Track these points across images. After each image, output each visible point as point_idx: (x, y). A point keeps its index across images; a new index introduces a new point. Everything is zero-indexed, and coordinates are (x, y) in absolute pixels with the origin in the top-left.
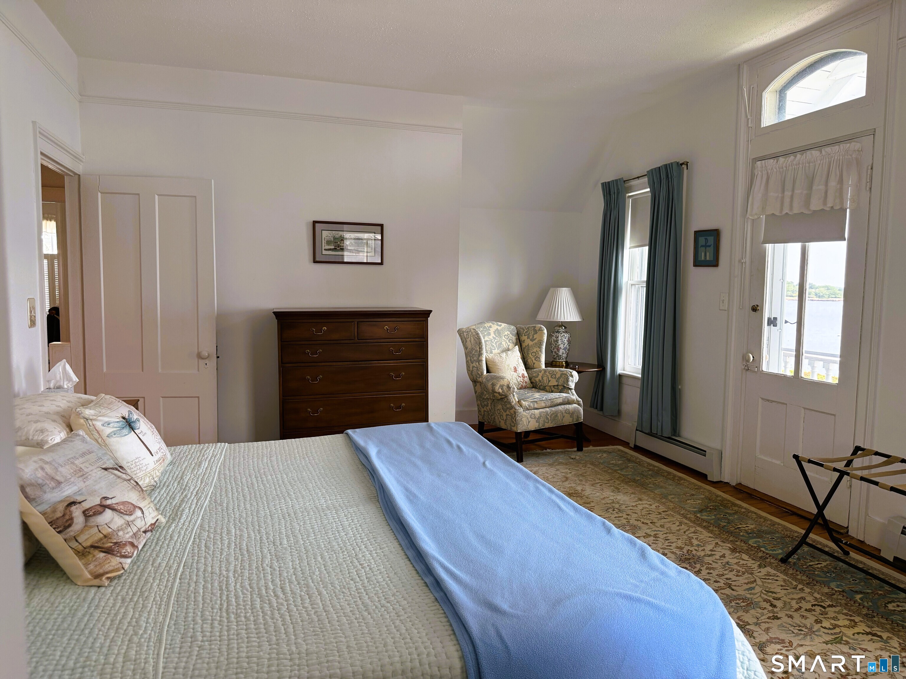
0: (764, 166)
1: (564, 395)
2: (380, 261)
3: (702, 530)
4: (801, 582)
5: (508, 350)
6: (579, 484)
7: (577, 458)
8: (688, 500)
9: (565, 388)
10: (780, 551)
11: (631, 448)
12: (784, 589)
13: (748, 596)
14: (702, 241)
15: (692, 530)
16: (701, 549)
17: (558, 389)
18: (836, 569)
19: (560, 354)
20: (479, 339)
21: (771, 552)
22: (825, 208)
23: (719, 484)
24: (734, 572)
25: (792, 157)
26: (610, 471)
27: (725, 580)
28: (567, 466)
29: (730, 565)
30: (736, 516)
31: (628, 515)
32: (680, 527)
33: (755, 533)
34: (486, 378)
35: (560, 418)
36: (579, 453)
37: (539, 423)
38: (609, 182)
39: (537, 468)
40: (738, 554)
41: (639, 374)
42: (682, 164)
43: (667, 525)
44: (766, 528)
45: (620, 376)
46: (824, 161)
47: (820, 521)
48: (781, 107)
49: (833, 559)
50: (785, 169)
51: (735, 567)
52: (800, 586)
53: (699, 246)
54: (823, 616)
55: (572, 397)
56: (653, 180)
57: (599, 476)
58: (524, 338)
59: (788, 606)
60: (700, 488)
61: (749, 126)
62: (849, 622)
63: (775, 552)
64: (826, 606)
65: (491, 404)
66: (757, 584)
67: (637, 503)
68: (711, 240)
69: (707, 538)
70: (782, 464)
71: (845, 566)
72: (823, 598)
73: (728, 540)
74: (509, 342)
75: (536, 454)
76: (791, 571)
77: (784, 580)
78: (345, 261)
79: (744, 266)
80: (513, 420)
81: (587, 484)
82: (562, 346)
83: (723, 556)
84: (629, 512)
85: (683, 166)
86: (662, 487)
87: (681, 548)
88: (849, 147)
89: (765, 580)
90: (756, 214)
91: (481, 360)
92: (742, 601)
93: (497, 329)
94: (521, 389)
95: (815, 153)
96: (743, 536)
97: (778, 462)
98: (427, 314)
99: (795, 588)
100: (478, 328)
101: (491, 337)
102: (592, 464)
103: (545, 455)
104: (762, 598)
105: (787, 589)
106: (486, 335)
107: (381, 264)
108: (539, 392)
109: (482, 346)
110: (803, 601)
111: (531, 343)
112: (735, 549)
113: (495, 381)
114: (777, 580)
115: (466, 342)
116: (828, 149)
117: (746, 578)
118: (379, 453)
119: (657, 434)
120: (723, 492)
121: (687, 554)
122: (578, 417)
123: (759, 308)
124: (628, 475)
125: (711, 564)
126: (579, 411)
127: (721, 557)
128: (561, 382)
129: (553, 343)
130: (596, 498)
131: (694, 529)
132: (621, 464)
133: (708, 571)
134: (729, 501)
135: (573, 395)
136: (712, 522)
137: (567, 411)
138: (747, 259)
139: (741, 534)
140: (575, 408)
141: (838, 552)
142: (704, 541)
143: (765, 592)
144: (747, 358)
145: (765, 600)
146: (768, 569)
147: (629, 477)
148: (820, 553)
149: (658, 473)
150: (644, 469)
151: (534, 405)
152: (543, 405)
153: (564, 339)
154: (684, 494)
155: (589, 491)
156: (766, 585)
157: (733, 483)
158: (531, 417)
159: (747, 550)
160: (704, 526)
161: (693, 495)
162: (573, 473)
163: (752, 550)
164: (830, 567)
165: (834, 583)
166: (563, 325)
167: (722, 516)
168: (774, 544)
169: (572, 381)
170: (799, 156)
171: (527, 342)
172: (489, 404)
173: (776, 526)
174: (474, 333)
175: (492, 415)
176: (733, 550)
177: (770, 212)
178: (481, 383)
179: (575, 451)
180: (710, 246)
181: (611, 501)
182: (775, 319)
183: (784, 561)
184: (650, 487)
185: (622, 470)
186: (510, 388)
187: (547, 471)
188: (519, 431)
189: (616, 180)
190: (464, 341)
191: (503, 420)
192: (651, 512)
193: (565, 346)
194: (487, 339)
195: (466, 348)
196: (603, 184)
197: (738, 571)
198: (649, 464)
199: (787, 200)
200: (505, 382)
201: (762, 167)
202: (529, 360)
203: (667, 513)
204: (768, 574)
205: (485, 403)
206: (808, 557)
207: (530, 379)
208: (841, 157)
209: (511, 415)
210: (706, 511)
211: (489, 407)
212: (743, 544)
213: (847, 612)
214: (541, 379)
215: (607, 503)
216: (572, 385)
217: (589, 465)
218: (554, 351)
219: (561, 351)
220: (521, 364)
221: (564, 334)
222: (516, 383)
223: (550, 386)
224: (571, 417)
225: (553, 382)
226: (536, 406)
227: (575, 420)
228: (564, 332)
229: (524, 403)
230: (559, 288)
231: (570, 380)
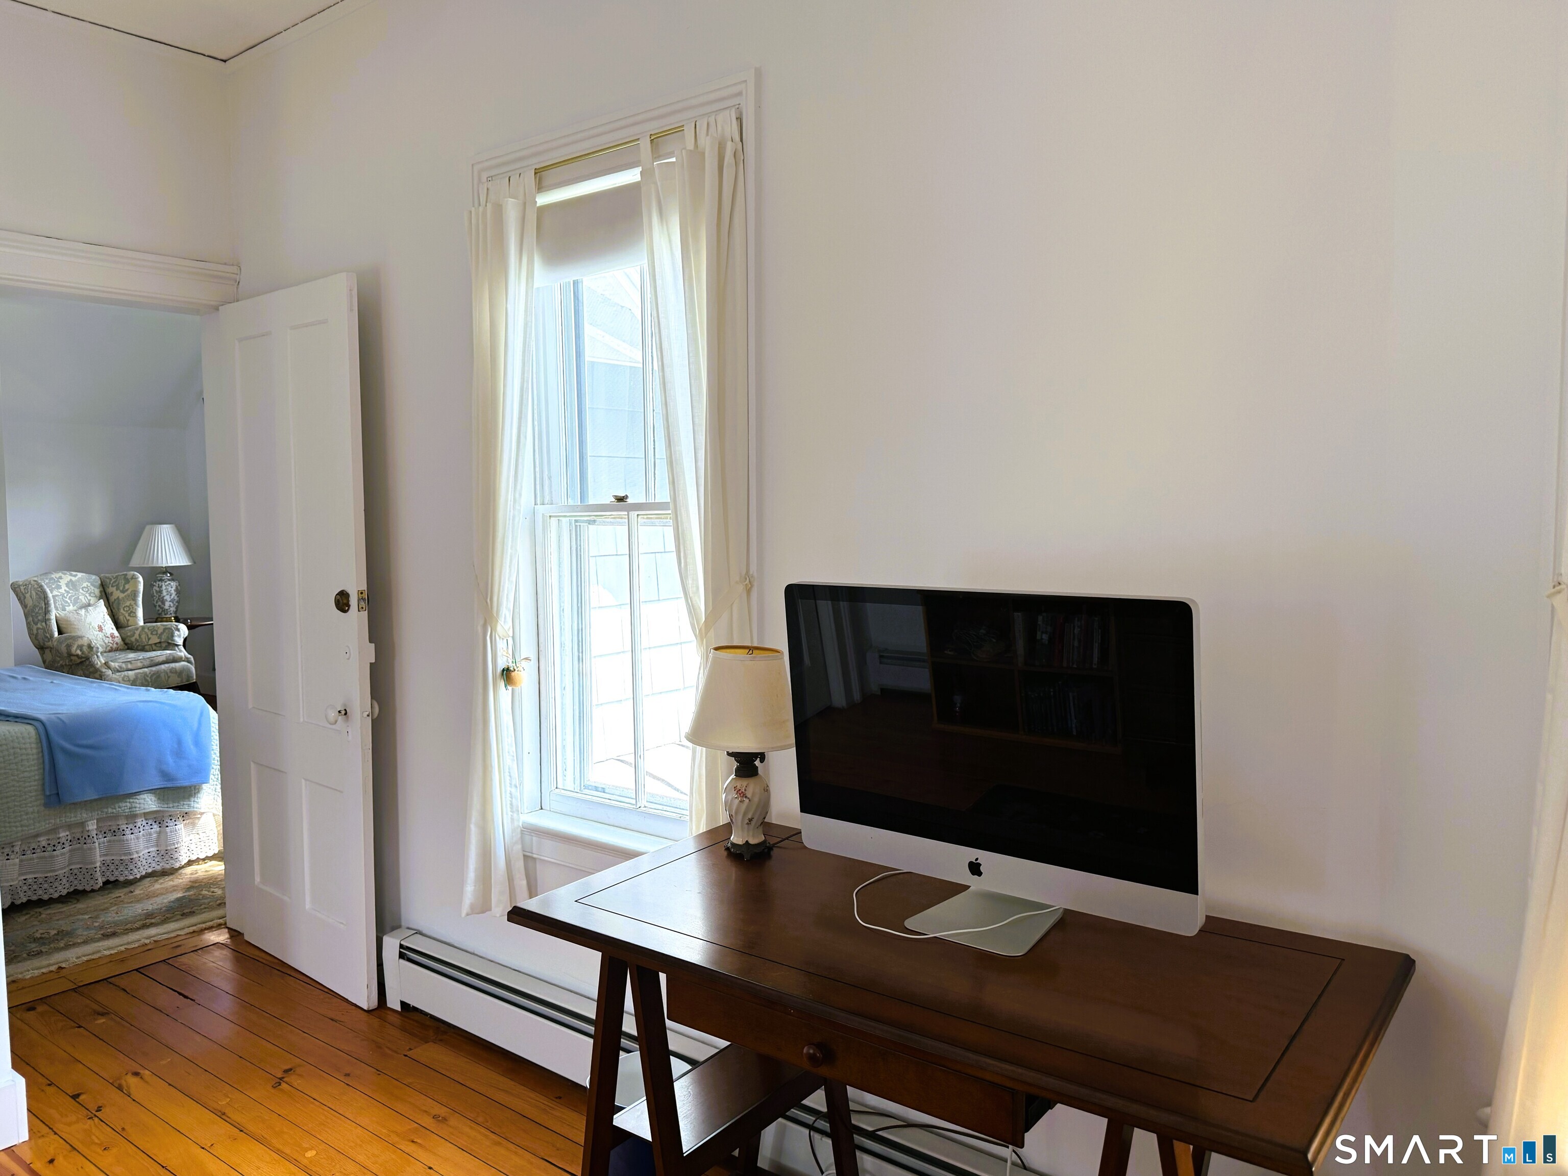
1: (168, 652)
5: (89, 605)
9: (171, 645)
17: (159, 646)
19: (166, 607)
20: (44, 593)
34: (59, 640)
55: (179, 653)
58: (111, 589)
74: (90, 595)
82: (167, 598)
91: (50, 620)
93: (71, 580)
94: (109, 650)
100: (42, 579)
101: (61, 590)
106: (54, 588)
108: (134, 652)
109: (48, 602)
111: (122, 595)
113: (70, 642)
115: (25, 598)
122: (189, 677)
126: (189, 670)
128: (164, 638)
129: (155, 594)
135: (181, 651)
137: (173, 671)
140: (184, 666)
151: (127, 665)
152: (139, 664)
153: (170, 589)
166: (167, 570)
169: (179, 636)
171: (116, 594)
174: (36, 587)
178: (50, 647)
186: (93, 649)
190: (21, 598)
193: (172, 597)
194: (56, 593)
195: (25, 606)
200: (86, 643)
202: (121, 618)
207: (123, 640)
214: (138, 638)
216: (180, 641)
218: (158, 605)
219: (167, 604)
220: (108, 622)
221: (170, 582)
222: (104, 644)
223: (151, 645)
224: (178, 677)
225: (155, 640)
226: (130, 666)
227: (184, 681)
228: (169, 580)
229: (113, 664)
230: (160, 525)
231: (176, 634)
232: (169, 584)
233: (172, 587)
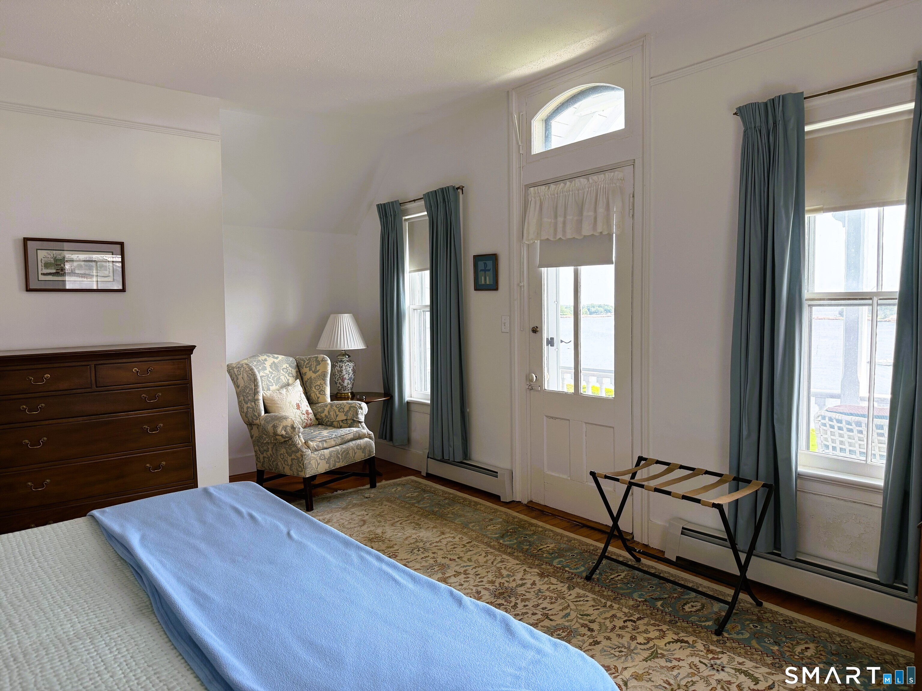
0: (537, 193)
1: (355, 429)
2: (120, 287)
3: (508, 558)
4: (608, 598)
5: (288, 385)
6: (379, 526)
7: (372, 496)
8: (488, 526)
9: (354, 422)
10: (583, 568)
11: (423, 477)
12: (596, 609)
13: (567, 624)
14: (481, 265)
15: (499, 559)
16: (512, 579)
17: (347, 423)
18: (633, 578)
19: (345, 384)
20: (254, 375)
21: (575, 571)
22: (595, 234)
23: (513, 504)
24: (548, 600)
25: (562, 185)
26: (407, 506)
27: (541, 610)
28: (363, 508)
29: (542, 592)
30: (535, 537)
31: (434, 553)
32: (487, 558)
33: (556, 553)
34: (265, 419)
35: (351, 455)
36: (373, 490)
37: (329, 463)
38: (384, 204)
39: (330, 515)
40: (546, 579)
41: (427, 400)
42: (457, 189)
43: (474, 558)
44: (565, 546)
45: (408, 403)
46: (592, 189)
47: (616, 533)
48: (547, 137)
49: (629, 569)
50: (556, 195)
51: (547, 593)
52: (609, 603)
53: (479, 271)
54: (635, 632)
55: (363, 431)
56: (430, 204)
57: (398, 514)
58: (305, 370)
59: (604, 628)
60: (496, 511)
61: (521, 152)
62: (658, 632)
63: (578, 571)
64: (635, 620)
65: (272, 448)
66: (571, 609)
67: (441, 538)
68: (490, 264)
69: (515, 566)
70: (569, 478)
71: (640, 574)
72: (631, 612)
73: (534, 564)
74: (289, 376)
75: (327, 498)
76: (597, 589)
77: (594, 600)
78: (67, 287)
79: (522, 290)
80: (300, 465)
81: (387, 524)
82: (346, 376)
83: (534, 584)
84: (435, 550)
85: (459, 190)
86: (460, 516)
87: (493, 582)
88: (613, 176)
89: (577, 603)
90: (532, 239)
91: (258, 400)
92: (562, 631)
93: (274, 362)
94: (305, 427)
95: (583, 180)
96: (546, 558)
97: (565, 477)
98: (190, 349)
99: (605, 606)
100: (251, 362)
101: (267, 372)
102: (388, 500)
103: (337, 497)
104: (579, 623)
105: (599, 609)
106: (261, 370)
107: (123, 290)
108: (326, 429)
109: (257, 383)
110: (615, 619)
111: (313, 376)
112: (543, 573)
113: (277, 422)
114: (587, 601)
115: (238, 379)
116: (595, 177)
117: (560, 604)
118: (143, 539)
119: (449, 460)
120: (517, 512)
121: (500, 588)
122: (370, 452)
123: (538, 329)
124: (426, 507)
125: (524, 595)
126: (370, 445)
127: (532, 585)
128: (350, 416)
129: (337, 373)
130: (398, 540)
131: (500, 558)
132: (417, 496)
133: (523, 603)
134: (525, 521)
135: (363, 428)
136: (515, 546)
137: (359, 447)
138: (525, 283)
139: (545, 555)
140: (367, 442)
141: (631, 560)
142: (513, 569)
143: (580, 616)
144: (530, 378)
145: (583, 626)
146: (577, 590)
147: (427, 509)
148: (617, 564)
149: (454, 501)
150: (441, 498)
151: (323, 444)
152: (333, 443)
153: (349, 369)
154: (483, 520)
155: (389, 532)
156: (579, 608)
157: (525, 502)
158: (320, 459)
159: (554, 572)
160: (509, 553)
161: (491, 520)
162: (370, 514)
163: (558, 572)
164: (628, 577)
165: (636, 593)
166: (346, 353)
167: (523, 538)
168: (576, 562)
169: (362, 414)
170: (568, 183)
171: (309, 374)
172: (270, 449)
173: (573, 541)
174: (247, 369)
175: (274, 461)
176: (542, 575)
177: (544, 236)
178: (258, 426)
179: (368, 489)
180: (489, 270)
181: (415, 540)
182: (552, 339)
183: (588, 578)
184: (449, 517)
185: (418, 502)
186: (295, 428)
187: (342, 517)
188: (307, 476)
189: (392, 202)
190: (234, 379)
191: (288, 465)
192: (456, 546)
193: (350, 376)
194: (263, 374)
195: (237, 386)
196: (378, 206)
197: (551, 598)
198: (443, 491)
199: (560, 226)
200: (288, 423)
201: (535, 193)
202: (313, 395)
203: (472, 544)
204: (578, 596)
205: (265, 448)
206: (608, 571)
207: (315, 415)
208: (607, 186)
209: (298, 459)
210: (508, 536)
211: (270, 452)
212: (548, 567)
213: (654, 622)
214: (327, 414)
215: (411, 544)
216: (362, 418)
217: (385, 503)
218: (338, 382)
219: (346, 382)
220: (304, 400)
221: (349, 363)
222: (301, 421)
223: (338, 421)
224: (363, 452)
225: (342, 417)
226: (325, 445)
227: (367, 455)
228: (348, 361)
229: (311, 443)
230: (340, 315)
231: (360, 412)
232: (348, 365)
233: (350, 368)
